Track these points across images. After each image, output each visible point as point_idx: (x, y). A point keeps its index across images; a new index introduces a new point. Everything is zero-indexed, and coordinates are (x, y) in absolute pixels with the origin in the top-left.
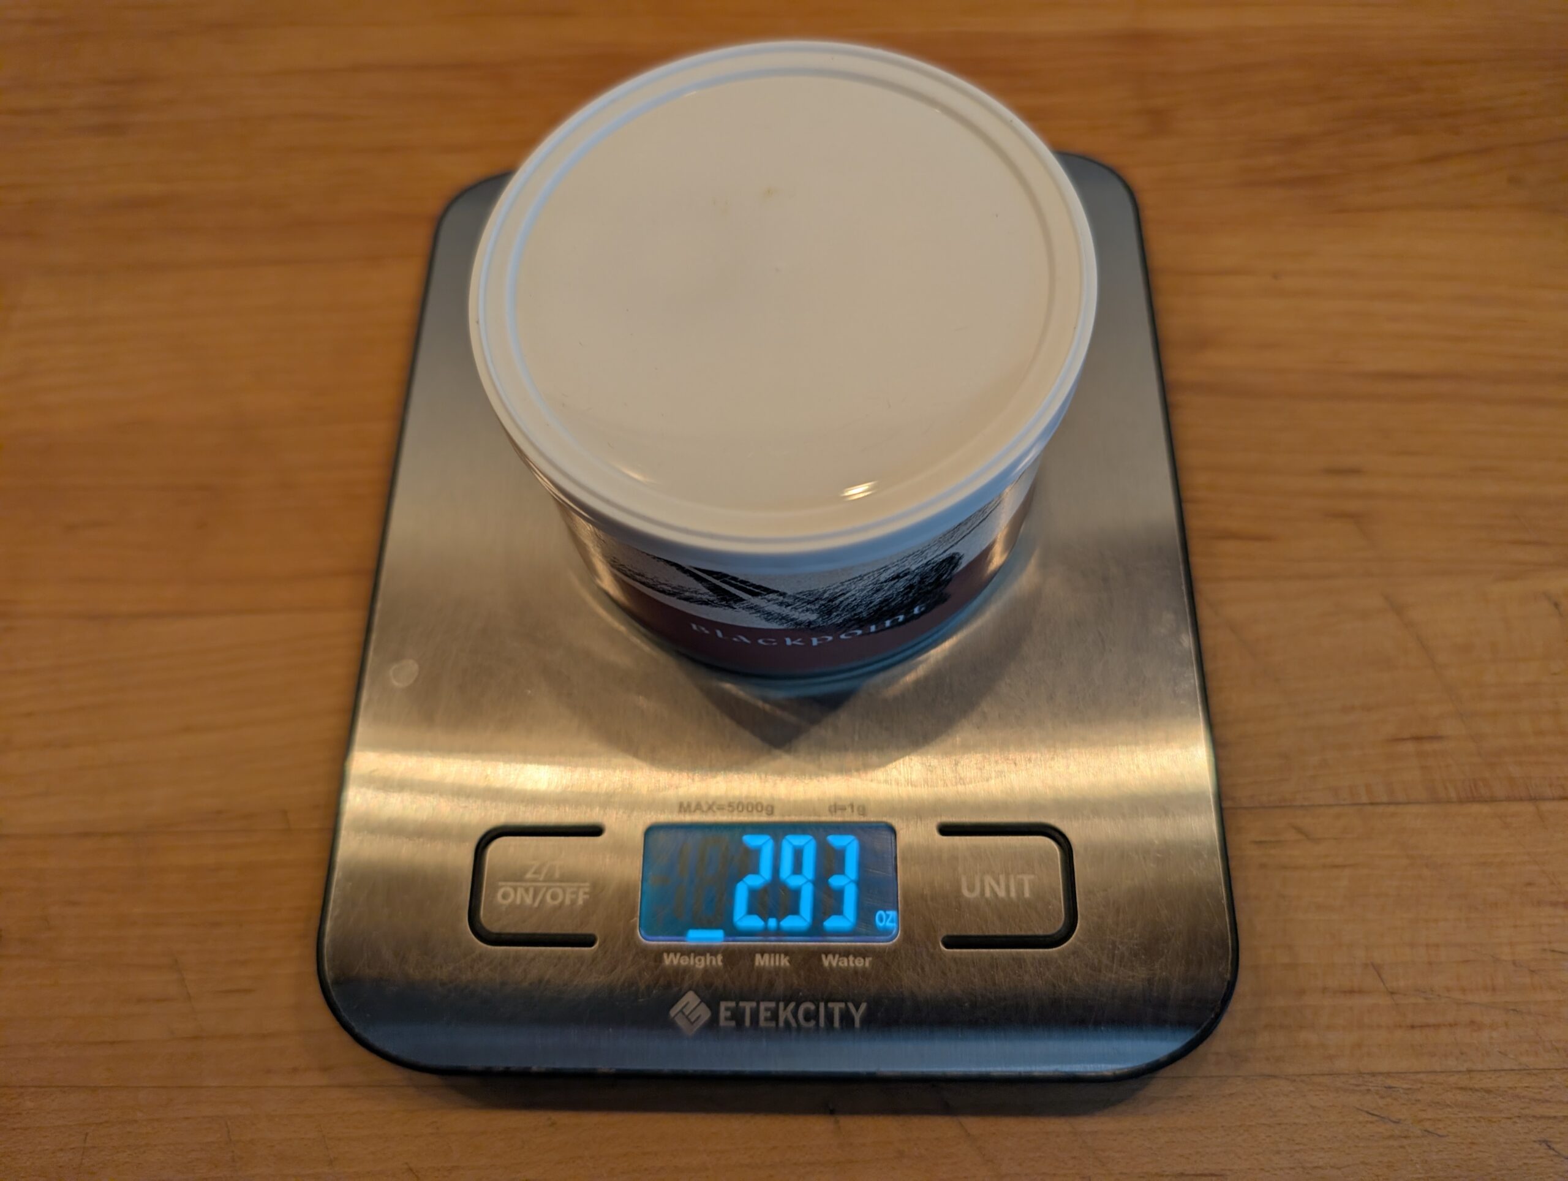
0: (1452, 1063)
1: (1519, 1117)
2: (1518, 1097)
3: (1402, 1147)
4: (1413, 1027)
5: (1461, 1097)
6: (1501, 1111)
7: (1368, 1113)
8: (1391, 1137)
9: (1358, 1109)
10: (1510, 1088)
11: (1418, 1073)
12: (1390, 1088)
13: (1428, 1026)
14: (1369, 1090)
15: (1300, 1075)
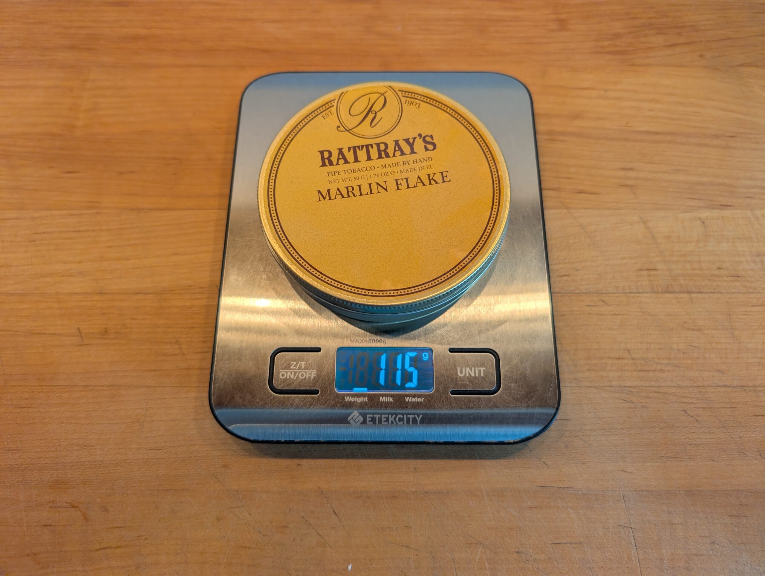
0: (653, 383)
1: (676, 402)
2: (676, 395)
3: (634, 411)
4: (640, 371)
5: (655, 395)
6: (669, 400)
7: (622, 400)
8: (630, 408)
9: (619, 398)
10: (673, 392)
11: (641, 386)
12: (631, 391)
13: (646, 371)
14: (623, 392)
15: (599, 387)
